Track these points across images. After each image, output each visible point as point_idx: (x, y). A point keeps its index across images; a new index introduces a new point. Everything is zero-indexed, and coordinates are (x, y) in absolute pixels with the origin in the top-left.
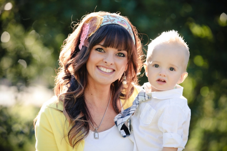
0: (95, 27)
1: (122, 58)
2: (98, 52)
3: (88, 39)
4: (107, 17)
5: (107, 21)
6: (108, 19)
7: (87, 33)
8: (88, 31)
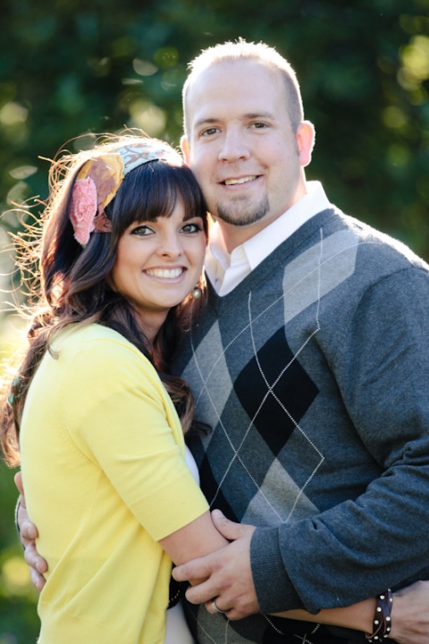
0: (111, 180)
1: (195, 234)
2: (138, 236)
3: (103, 214)
4: (125, 151)
5: (134, 159)
6: (129, 153)
7: (95, 198)
8: (96, 195)
